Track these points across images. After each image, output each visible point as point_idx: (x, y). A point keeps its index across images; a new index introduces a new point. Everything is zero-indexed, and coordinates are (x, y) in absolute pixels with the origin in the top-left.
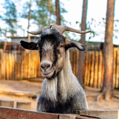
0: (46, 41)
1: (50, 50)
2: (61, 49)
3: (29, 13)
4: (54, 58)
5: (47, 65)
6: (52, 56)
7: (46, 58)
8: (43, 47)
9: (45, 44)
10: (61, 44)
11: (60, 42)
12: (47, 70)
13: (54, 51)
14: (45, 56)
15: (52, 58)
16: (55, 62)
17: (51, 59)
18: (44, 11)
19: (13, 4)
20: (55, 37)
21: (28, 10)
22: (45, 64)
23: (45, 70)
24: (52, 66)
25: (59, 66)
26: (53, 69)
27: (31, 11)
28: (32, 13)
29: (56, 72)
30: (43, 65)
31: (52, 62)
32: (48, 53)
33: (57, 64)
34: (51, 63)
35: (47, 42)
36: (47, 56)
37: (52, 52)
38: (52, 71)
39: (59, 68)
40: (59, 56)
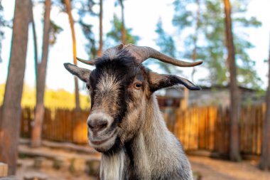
0: (105, 73)
1: (111, 92)
2: (136, 90)
3: (194, 51)
4: (118, 109)
5: (102, 121)
6: (115, 104)
7: (101, 108)
8: (98, 86)
9: (103, 78)
10: (136, 81)
11: (134, 77)
12: (99, 133)
13: (119, 95)
14: (100, 103)
15: (114, 109)
16: (120, 118)
17: (110, 109)
18: (217, 47)
19: (171, 40)
20: (125, 66)
21: (192, 47)
22: (96, 120)
23: (95, 134)
24: (113, 125)
25: (129, 128)
26: (114, 131)
27: (197, 48)
28: (198, 52)
29: (123, 140)
30: (93, 121)
31: (112, 116)
32: (107, 98)
33: (124, 123)
34: (110, 120)
35: (107, 75)
36: (103, 104)
37: (116, 95)
38: (111, 135)
39: (130, 132)
40: (131, 105)
